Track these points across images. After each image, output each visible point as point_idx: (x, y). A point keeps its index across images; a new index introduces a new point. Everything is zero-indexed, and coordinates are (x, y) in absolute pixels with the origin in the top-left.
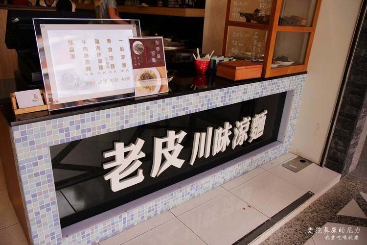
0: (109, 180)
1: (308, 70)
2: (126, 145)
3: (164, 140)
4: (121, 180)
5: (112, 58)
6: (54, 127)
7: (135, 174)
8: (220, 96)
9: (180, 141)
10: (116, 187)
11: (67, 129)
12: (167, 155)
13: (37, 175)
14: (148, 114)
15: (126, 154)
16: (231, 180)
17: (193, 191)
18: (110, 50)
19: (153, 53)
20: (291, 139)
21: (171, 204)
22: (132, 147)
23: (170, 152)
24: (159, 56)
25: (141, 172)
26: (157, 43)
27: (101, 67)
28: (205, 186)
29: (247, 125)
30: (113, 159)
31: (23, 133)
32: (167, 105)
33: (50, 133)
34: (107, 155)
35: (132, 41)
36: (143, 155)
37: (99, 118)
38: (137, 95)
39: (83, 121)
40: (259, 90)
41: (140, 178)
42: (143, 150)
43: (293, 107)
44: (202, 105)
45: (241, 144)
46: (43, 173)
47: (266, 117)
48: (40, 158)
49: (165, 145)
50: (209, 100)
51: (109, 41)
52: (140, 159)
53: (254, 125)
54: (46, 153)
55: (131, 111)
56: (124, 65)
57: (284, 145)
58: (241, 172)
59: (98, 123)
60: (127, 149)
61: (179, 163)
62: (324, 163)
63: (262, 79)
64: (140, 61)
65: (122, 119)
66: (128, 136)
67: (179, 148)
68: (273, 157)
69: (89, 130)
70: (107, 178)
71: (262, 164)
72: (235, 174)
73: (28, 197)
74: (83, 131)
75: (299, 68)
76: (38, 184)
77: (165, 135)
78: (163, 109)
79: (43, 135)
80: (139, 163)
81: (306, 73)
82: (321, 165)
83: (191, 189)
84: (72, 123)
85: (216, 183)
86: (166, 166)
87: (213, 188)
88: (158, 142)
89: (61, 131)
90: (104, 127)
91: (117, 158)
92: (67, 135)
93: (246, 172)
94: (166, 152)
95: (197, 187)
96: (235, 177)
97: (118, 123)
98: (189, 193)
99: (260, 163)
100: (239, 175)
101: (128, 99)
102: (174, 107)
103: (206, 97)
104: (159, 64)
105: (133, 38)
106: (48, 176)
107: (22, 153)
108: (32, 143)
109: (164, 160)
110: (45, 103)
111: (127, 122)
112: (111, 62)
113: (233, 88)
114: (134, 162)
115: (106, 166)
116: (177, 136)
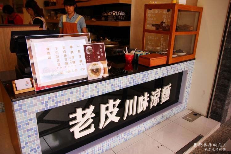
0: (73, 132)
1: (196, 57)
2: (83, 110)
3: (107, 105)
4: (80, 131)
5: (73, 57)
6: (39, 101)
7: (89, 127)
8: (141, 77)
9: (117, 106)
10: (77, 136)
11: (47, 102)
12: (109, 115)
13: (28, 130)
14: (96, 90)
15: (83, 115)
16: (150, 128)
17: (126, 137)
18: (72, 52)
19: (98, 53)
20: (187, 101)
21: (112, 145)
22: (87, 111)
23: (111, 113)
24: (102, 54)
25: (93, 125)
26: (101, 46)
27: (67, 63)
28: (133, 133)
29: (159, 94)
30: (75, 118)
31: (20, 106)
32: (108, 84)
33: (36, 105)
34: (71, 116)
35: (85, 46)
36: (94, 115)
37: (66, 94)
38: (89, 79)
39: (56, 97)
40: (166, 71)
41: (92, 129)
42: (93, 112)
43: (187, 81)
44: (130, 83)
45: (155, 105)
46: (32, 129)
47: (170, 88)
48: (30, 120)
49: (107, 109)
50: (134, 80)
51: (71, 47)
52: (92, 118)
53: (163, 93)
54: (34, 117)
55: (85, 89)
56: (81, 61)
57: (183, 104)
58: (156, 123)
59: (65, 98)
60: (84, 112)
61: (117, 119)
62: (209, 116)
63: (167, 65)
65: (80, 94)
66: (84, 104)
67: (116, 110)
68: (176, 112)
69: (60, 102)
70: (71, 130)
71: (169, 117)
72: (152, 124)
74: (56, 103)
75: (190, 57)
76: (29, 136)
77: (107, 102)
78: (105, 87)
79: (32, 106)
80: (92, 120)
81: (194, 59)
82: (207, 117)
83: (125, 135)
84: (49, 98)
85: (140, 131)
86: (108, 121)
87: (138, 134)
88: (103, 107)
89: (43, 103)
90: (69, 99)
91: (78, 118)
92: (47, 105)
93: (159, 123)
94: (108, 113)
95: (128, 134)
96: (152, 127)
97: (78, 97)
98: (123, 138)
100: (155, 125)
102: (112, 85)
103: (132, 78)
104: (103, 59)
105: (85, 44)
106: (35, 131)
107: (19, 117)
108: (25, 111)
109: (107, 117)
110: (33, 86)
111: (83, 96)
112: (73, 60)
113: (149, 72)
114: (88, 120)
115: (71, 123)
116: (115, 103)
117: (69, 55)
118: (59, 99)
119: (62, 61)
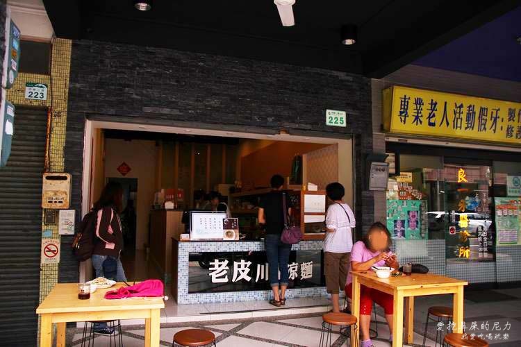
0: (211, 276)
2: (220, 261)
3: (239, 263)
4: (216, 274)
5: (215, 225)
7: (223, 277)
9: (248, 266)
10: (214, 280)
11: (196, 247)
12: (241, 272)
13: (183, 262)
14: (228, 247)
15: (220, 266)
17: (256, 296)
18: (215, 222)
19: (233, 224)
21: (242, 298)
22: (222, 263)
23: (243, 271)
24: (235, 226)
25: (227, 276)
26: (235, 220)
27: (211, 228)
29: (296, 267)
30: (213, 266)
31: (182, 246)
33: (190, 247)
34: (211, 264)
35: (224, 219)
36: (227, 268)
37: (207, 245)
39: (201, 245)
41: (226, 280)
42: (227, 265)
45: (293, 279)
46: (185, 262)
47: (312, 265)
48: (185, 255)
49: (239, 266)
51: (215, 219)
52: (226, 270)
53: (302, 269)
54: (187, 254)
55: (221, 245)
56: (220, 228)
58: (293, 296)
60: (220, 263)
61: (248, 279)
64: (227, 226)
66: (221, 256)
67: (247, 270)
70: (210, 274)
71: (313, 296)
73: (179, 270)
74: (201, 249)
76: (183, 266)
77: (239, 261)
78: (235, 247)
79: (188, 248)
80: (225, 272)
86: (239, 278)
88: (236, 264)
90: (209, 249)
91: (215, 267)
92: (196, 249)
94: (240, 270)
99: (310, 294)
101: (222, 241)
102: (241, 247)
104: (235, 228)
106: (187, 263)
107: (180, 253)
108: (184, 250)
109: (239, 275)
110: (190, 238)
111: (219, 249)
112: (215, 227)
114: (223, 270)
115: (210, 269)
116: (246, 263)
117: (213, 223)
118: (203, 247)
119: (208, 226)
